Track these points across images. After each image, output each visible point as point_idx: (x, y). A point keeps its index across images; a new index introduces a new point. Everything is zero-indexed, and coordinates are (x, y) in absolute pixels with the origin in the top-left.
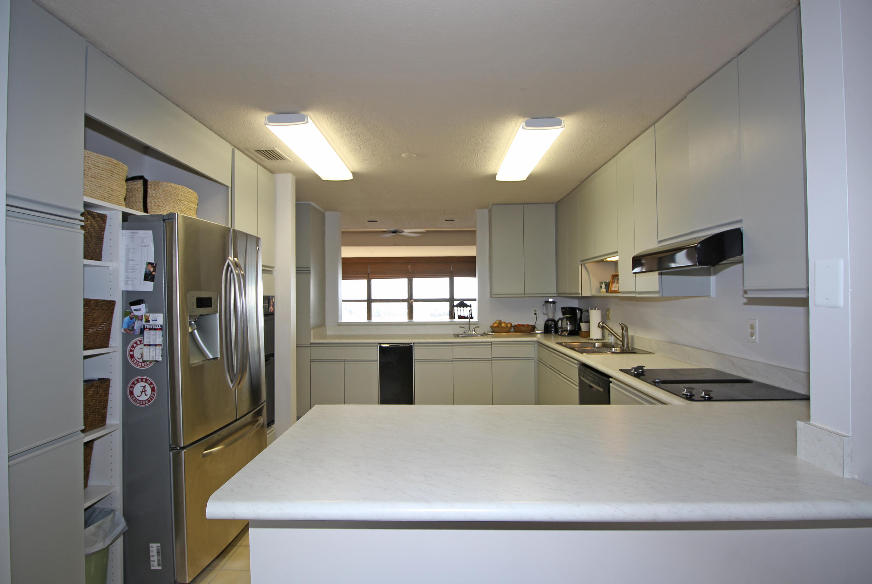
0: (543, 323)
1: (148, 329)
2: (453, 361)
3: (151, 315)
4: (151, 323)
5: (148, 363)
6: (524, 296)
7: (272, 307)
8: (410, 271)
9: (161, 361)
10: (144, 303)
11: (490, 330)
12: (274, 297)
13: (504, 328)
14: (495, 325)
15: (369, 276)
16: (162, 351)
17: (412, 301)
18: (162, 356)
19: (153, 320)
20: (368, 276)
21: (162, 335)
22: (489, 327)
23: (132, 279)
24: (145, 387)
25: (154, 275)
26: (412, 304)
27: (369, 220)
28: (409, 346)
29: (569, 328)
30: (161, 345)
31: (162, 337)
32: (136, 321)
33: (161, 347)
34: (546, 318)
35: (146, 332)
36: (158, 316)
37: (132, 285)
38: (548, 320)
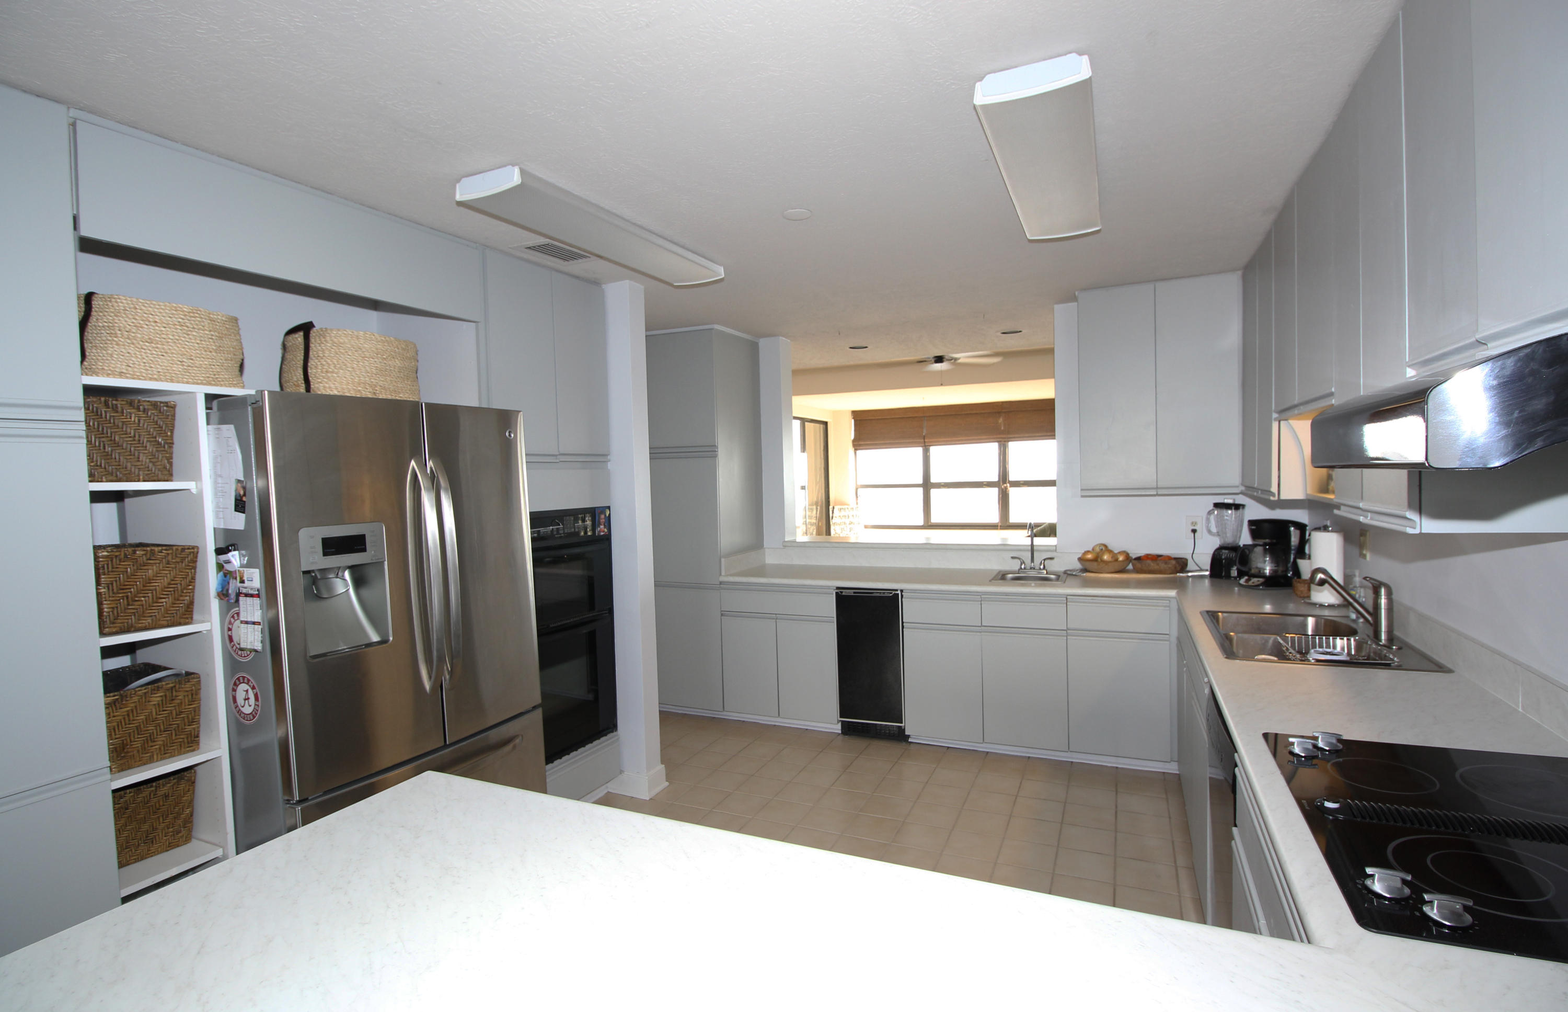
0: (1211, 551)
1: (243, 595)
2: (980, 632)
3: (245, 571)
4: (247, 584)
5: (249, 653)
6: (1155, 493)
7: (605, 526)
8: (1002, 428)
9: (262, 651)
10: (238, 550)
11: (1078, 566)
12: (609, 508)
13: (1106, 562)
14: (1089, 556)
15: (926, 440)
16: (262, 633)
17: (1007, 486)
18: (262, 642)
19: (249, 579)
20: (923, 440)
21: (260, 606)
22: (1077, 559)
23: (223, 508)
24: (247, 691)
25: (245, 502)
26: (1006, 491)
27: (851, 346)
28: (891, 595)
29: (1267, 571)
30: (259, 623)
31: (261, 609)
32: (230, 579)
33: (260, 627)
34: (1216, 543)
35: (242, 599)
36: (253, 573)
37: (223, 518)
38: (1221, 548)
